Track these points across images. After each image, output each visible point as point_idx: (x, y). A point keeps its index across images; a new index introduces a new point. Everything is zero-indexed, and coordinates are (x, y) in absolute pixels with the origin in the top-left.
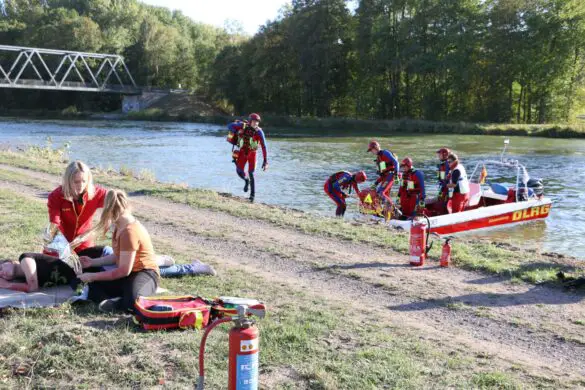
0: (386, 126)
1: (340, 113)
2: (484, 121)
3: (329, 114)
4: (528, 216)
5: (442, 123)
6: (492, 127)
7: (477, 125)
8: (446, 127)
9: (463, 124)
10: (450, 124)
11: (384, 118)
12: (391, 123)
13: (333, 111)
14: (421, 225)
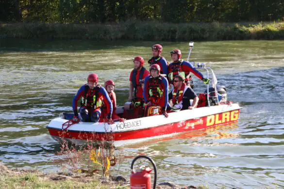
0: (106, 32)
1: (35, 15)
2: (247, 19)
3: (19, 17)
4: (220, 122)
5: (187, 26)
6: (259, 27)
7: (237, 25)
8: (192, 31)
9: (217, 25)
10: (197, 26)
11: (103, 20)
12: (114, 28)
13: (25, 12)
14: (144, 172)
